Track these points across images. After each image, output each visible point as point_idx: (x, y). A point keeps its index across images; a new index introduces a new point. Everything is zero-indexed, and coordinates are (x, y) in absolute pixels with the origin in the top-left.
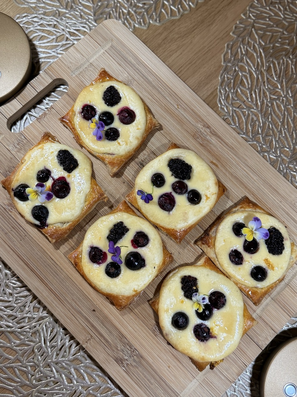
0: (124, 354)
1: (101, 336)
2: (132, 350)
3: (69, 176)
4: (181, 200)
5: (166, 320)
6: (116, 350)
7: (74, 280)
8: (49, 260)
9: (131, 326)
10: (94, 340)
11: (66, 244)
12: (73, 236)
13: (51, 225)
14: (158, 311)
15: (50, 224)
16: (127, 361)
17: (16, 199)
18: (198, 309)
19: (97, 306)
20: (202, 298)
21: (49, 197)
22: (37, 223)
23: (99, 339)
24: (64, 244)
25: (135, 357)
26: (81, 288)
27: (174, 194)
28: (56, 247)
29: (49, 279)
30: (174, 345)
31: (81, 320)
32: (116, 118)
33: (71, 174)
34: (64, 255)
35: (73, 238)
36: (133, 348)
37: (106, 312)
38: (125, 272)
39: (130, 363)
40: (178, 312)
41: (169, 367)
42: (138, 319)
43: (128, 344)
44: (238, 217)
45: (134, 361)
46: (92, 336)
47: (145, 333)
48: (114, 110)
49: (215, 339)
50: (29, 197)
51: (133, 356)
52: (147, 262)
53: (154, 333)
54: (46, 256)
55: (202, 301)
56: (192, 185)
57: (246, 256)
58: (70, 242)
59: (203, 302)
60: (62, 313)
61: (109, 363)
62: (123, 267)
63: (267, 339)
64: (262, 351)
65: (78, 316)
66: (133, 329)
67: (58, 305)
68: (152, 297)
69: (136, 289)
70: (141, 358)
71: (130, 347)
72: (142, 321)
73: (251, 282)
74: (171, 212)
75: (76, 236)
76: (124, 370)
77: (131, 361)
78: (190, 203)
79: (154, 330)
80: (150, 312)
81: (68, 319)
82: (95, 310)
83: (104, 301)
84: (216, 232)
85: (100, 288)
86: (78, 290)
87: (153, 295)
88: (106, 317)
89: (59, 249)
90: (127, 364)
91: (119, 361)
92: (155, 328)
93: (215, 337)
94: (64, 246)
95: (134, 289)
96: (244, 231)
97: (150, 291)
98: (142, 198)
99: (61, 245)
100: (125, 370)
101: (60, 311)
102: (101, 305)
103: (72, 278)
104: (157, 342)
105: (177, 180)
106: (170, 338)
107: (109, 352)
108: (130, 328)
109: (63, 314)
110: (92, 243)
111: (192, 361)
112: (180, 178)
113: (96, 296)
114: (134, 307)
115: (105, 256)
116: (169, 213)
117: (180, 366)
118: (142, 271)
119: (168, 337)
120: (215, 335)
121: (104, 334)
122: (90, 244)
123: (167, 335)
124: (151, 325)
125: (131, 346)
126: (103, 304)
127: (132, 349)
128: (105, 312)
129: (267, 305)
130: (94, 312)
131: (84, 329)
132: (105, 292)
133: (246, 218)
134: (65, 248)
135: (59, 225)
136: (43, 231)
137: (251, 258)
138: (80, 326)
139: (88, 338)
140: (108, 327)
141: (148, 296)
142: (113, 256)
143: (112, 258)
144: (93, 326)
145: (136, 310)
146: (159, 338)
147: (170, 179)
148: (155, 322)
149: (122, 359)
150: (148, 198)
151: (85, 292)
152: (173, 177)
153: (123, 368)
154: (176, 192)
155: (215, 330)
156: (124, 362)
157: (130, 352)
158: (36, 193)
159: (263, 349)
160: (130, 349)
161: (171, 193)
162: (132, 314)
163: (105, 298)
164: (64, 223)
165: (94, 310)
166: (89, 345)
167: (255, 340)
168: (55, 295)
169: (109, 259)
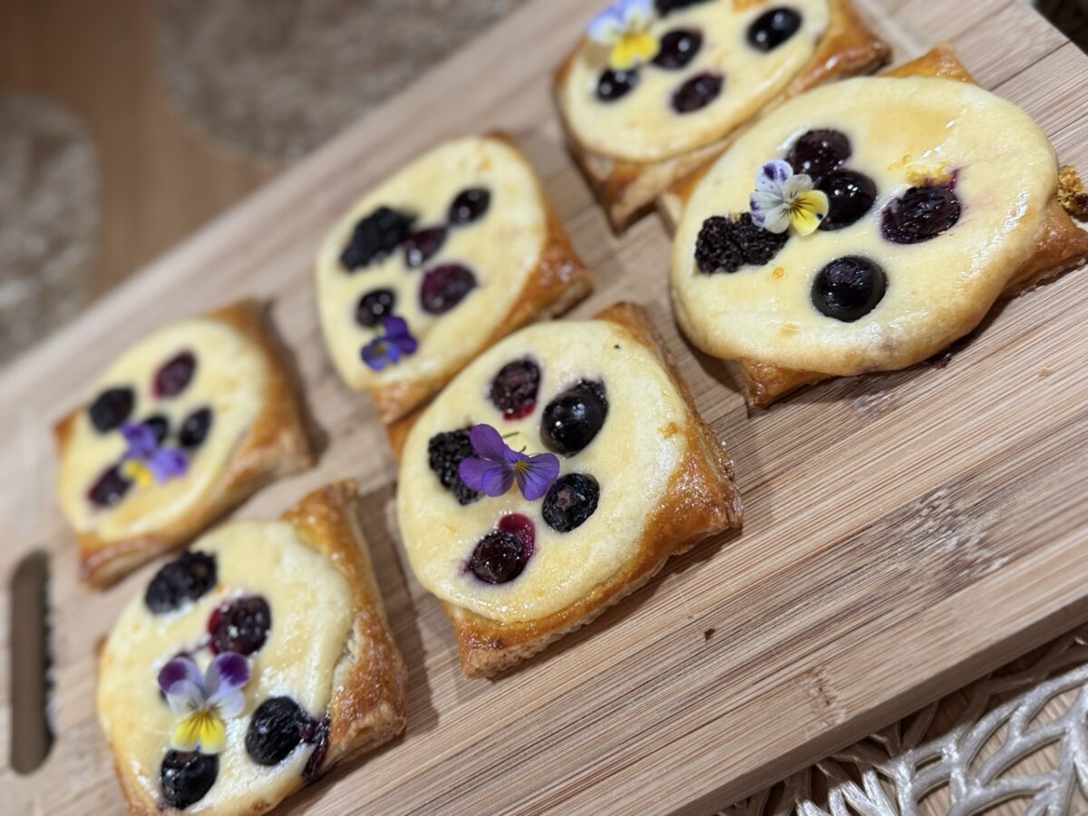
0: (932, 551)
1: (823, 629)
2: (925, 512)
6: (904, 582)
7: (569, 685)
8: (454, 768)
9: (824, 499)
10: (829, 667)
11: (433, 682)
13: (328, 699)
16: (967, 541)
17: (195, 808)
18: (820, 216)
19: (696, 616)
21: (236, 672)
23: (833, 645)
24: (429, 691)
25: (960, 505)
26: (607, 665)
27: (431, 264)
28: (426, 722)
31: (729, 699)
32: (166, 405)
33: (221, 581)
34: (466, 700)
36: (919, 506)
37: (731, 586)
39: (983, 531)
42: (804, 466)
43: (896, 526)
45: (976, 511)
46: (809, 672)
47: (866, 451)
51: (955, 515)
53: (882, 413)
54: (439, 777)
57: (703, 63)
58: (436, 664)
59: (784, 177)
60: (667, 779)
61: (952, 623)
62: (581, 464)
65: (706, 709)
66: (836, 492)
67: (633, 785)
68: (741, 400)
69: (666, 426)
70: (975, 481)
71: (912, 517)
72: (818, 452)
73: (794, 52)
74: (479, 281)
76: (1003, 565)
77: (973, 530)
79: (870, 410)
80: (791, 414)
81: (704, 759)
82: (706, 629)
83: (689, 584)
84: (602, 156)
86: (609, 679)
87: (736, 395)
88: (752, 592)
89: (437, 716)
90: (983, 544)
91: (958, 575)
92: (863, 405)
93: (955, 173)
94: (436, 692)
95: (660, 430)
96: (620, 60)
97: (717, 403)
98: (395, 360)
99: (428, 703)
100: (1005, 559)
101: (657, 784)
102: (698, 602)
103: (555, 693)
104: (923, 406)
105: (400, 252)
106: (906, 338)
107: (902, 610)
108: (831, 502)
109: (677, 774)
110: (453, 561)
111: (1045, 282)
112: (401, 240)
113: (658, 613)
114: (753, 474)
115: (513, 524)
116: (481, 286)
118: (616, 397)
119: (900, 344)
120: (946, 172)
121: (818, 617)
122: (453, 571)
124: (844, 421)
125: (907, 515)
126: (697, 592)
127: (919, 511)
128: (733, 590)
130: (715, 636)
131: (766, 696)
134: (444, 689)
135: (343, 668)
138: (751, 709)
139: (814, 692)
140: (795, 591)
141: (733, 416)
143: (530, 497)
144: (768, 656)
145: (767, 468)
146: (910, 397)
147: (388, 271)
148: (840, 404)
149: (953, 563)
151: (625, 655)
152: (388, 261)
153: (996, 565)
155: (931, 166)
156: (970, 558)
157: (930, 523)
158: (203, 714)
160: (918, 521)
161: (426, 273)
162: (775, 485)
163: (679, 579)
164: (343, 653)
165: (709, 634)
166: (842, 696)
169: (531, 510)
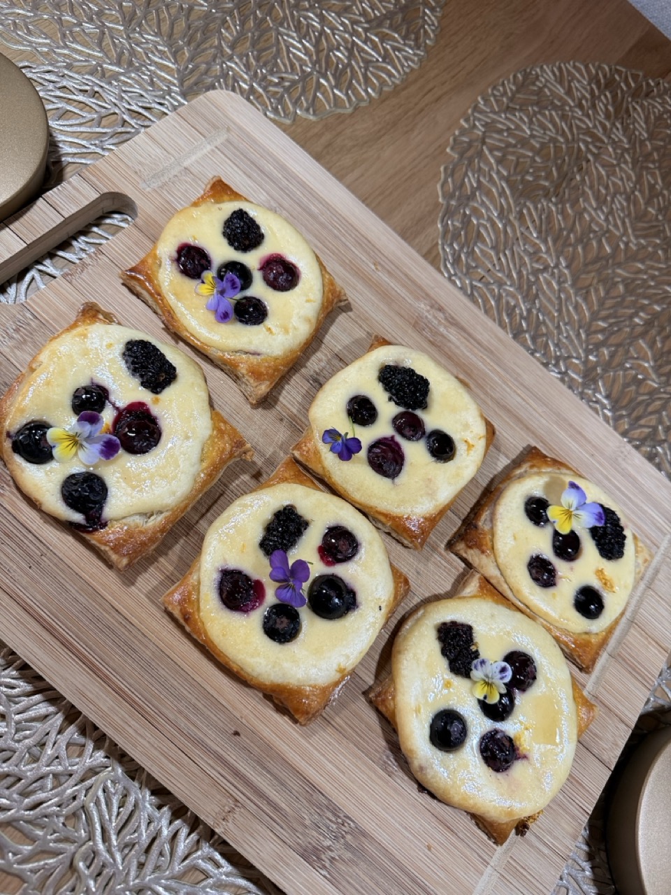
0: (320, 834)
1: (261, 797)
2: (340, 821)
3: (157, 401)
4: (415, 452)
5: (416, 733)
6: (300, 829)
7: (179, 661)
8: (109, 613)
9: (330, 762)
10: (242, 810)
11: (152, 569)
12: (170, 548)
13: (117, 520)
14: (393, 714)
15: (111, 520)
16: (331, 851)
17: (18, 459)
18: (485, 697)
19: (244, 721)
20: (499, 668)
21: (109, 450)
22: (78, 517)
23: (255, 807)
24: (146, 570)
25: (349, 837)
26: (199, 679)
27: (399, 439)
28: (127, 579)
29: (111, 663)
30: (441, 791)
31: (206, 762)
32: (257, 277)
33: (159, 396)
34: (148, 598)
35: (170, 553)
36: (341, 815)
37: (266, 732)
38: (311, 625)
39: (339, 856)
40: (442, 709)
41: (429, 848)
42: (345, 741)
43: (328, 808)
44: (532, 484)
45: (348, 846)
46: (237, 801)
47: (363, 772)
48: (252, 260)
49: (524, 762)
50: (55, 452)
51: (343, 837)
52: (361, 597)
53: (385, 770)
54: (100, 605)
55: (499, 676)
56: (432, 419)
57: (560, 566)
58: (163, 566)
59: (502, 678)
60: (152, 749)
61: (288, 865)
62: (305, 615)
63: (617, 745)
64: (611, 773)
65: (196, 752)
66: (337, 768)
67: (141, 731)
68: (371, 681)
69: (342, 666)
70: (363, 839)
71: (335, 815)
72: (355, 745)
73: (577, 623)
74: (397, 480)
75: (177, 548)
76: (325, 876)
77: (339, 850)
78: (433, 459)
79: (385, 762)
80: (372, 718)
81: (170, 765)
82: (239, 731)
83: (260, 707)
84: (492, 519)
85: (255, 674)
86: (191, 685)
87: (373, 677)
88: (268, 748)
89: (133, 584)
90: (332, 859)
91: (312, 855)
92: (388, 757)
93: (525, 757)
94: (146, 575)
95: (339, 665)
96: (553, 512)
97: (366, 668)
98: (332, 449)
99: (138, 573)
100: (328, 876)
101: (147, 745)
102: (252, 717)
103: (172, 655)
104: (395, 790)
105: (401, 409)
106: (429, 777)
107: (285, 834)
108: (330, 766)
109: (156, 753)
110: (225, 560)
111: (477, 824)
112: (406, 405)
113: (237, 696)
114: (332, 712)
115: (257, 589)
116: (393, 483)
117: (454, 839)
118: (352, 619)
119: (425, 774)
120: (525, 752)
121: (267, 791)
122: (219, 564)
123: (421, 768)
124: (376, 751)
125: (335, 810)
126: (258, 715)
127: (339, 817)
128: (265, 735)
129: (604, 669)
130: (237, 737)
131: (215, 783)
132: (267, 683)
133: (548, 487)
134: (149, 579)
135: (138, 520)
136: (93, 539)
137: (572, 569)
138: (205, 778)
139: (227, 809)
140: (276, 771)
141: (361, 682)
142: (279, 588)
143: (277, 595)
144: (237, 773)
145: (338, 719)
146: (399, 781)
147: (387, 409)
148: (384, 743)
149: (317, 849)
150: (347, 449)
151: (209, 689)
152: (392, 403)
153: (324, 872)
154: (404, 436)
155: (526, 742)
156: (323, 857)
157: (335, 826)
158: (75, 441)
159: (612, 768)
160: (334, 819)
161: (393, 437)
162: (330, 729)
163: (260, 699)
164: (148, 515)
165: (237, 733)
166: (230, 825)
167: (595, 751)
168: (133, 703)
169: (270, 598)
